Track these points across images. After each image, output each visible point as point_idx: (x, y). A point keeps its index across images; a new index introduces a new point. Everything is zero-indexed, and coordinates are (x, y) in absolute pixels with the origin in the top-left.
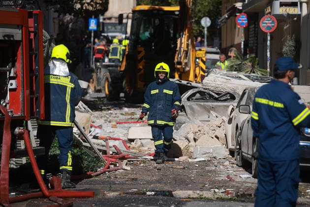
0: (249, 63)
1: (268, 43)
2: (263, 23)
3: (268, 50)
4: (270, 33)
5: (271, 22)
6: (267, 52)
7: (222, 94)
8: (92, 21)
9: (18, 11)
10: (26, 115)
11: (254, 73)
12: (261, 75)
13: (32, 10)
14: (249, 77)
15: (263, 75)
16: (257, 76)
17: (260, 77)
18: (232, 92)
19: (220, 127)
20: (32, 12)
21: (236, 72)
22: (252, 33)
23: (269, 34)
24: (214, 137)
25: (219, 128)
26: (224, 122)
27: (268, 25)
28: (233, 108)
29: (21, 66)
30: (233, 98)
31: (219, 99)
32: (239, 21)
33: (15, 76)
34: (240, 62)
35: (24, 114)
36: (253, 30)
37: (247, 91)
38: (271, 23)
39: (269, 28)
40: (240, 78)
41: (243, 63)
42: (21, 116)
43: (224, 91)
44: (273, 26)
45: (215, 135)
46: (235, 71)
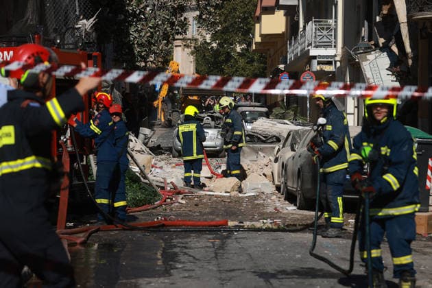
0: (292, 112)
2: (303, 79)
7: (268, 137)
11: (296, 120)
14: (292, 123)
16: (299, 123)
17: (302, 123)
18: (277, 135)
19: (267, 166)
20: (92, 54)
26: (271, 161)
28: (279, 149)
30: (278, 140)
31: (266, 142)
34: (284, 111)
37: (292, 133)
41: (287, 112)
43: (271, 135)
45: (262, 173)
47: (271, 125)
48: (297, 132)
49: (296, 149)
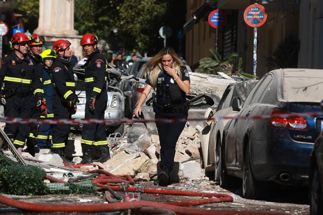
0: (230, 66)
1: (255, 41)
3: (255, 52)
5: (259, 13)
6: (253, 54)
7: (194, 97)
18: (209, 94)
19: (192, 139)
22: (229, 41)
23: (256, 29)
24: (184, 152)
25: (191, 141)
26: (198, 132)
27: (255, 17)
28: (211, 112)
30: (210, 102)
31: (191, 104)
32: (212, 21)
34: (217, 64)
37: (232, 87)
38: (259, 15)
39: (256, 21)
41: (222, 64)
43: (198, 94)
44: (262, 19)
45: (185, 149)
48: (240, 85)
49: (240, 107)
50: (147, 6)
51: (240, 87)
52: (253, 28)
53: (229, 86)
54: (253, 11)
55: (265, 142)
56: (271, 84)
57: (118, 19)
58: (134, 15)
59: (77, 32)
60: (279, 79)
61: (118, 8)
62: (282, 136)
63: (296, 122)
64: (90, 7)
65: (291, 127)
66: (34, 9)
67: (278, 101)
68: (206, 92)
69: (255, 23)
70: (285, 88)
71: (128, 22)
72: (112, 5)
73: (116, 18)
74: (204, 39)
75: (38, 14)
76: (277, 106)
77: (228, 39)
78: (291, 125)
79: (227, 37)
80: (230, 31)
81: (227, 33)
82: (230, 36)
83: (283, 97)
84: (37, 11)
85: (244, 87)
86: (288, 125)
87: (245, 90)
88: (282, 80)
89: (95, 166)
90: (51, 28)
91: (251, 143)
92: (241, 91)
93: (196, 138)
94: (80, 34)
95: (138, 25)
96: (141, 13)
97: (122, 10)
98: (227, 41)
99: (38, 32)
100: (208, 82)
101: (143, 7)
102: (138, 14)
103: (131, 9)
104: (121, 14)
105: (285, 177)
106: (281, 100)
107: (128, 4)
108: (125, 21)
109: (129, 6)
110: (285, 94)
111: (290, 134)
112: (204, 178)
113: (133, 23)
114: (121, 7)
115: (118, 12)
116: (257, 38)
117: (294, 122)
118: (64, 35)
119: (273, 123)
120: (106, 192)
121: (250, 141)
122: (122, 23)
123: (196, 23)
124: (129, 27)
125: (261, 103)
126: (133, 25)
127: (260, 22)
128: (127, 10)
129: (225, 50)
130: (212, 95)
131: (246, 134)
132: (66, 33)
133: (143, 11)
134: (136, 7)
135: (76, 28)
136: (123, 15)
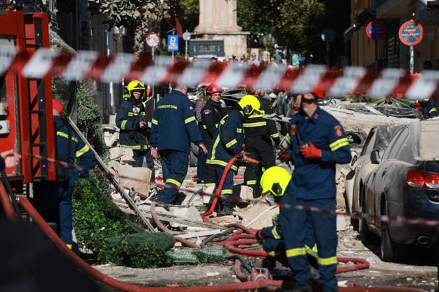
1: (412, 60)
2: (403, 33)
4: (414, 46)
5: (415, 30)
8: (172, 38)
9: (7, 13)
10: (24, 174)
11: (390, 103)
12: (401, 108)
13: (31, 13)
14: (381, 110)
15: (404, 106)
16: (394, 109)
17: (399, 110)
18: (356, 132)
20: (32, 15)
21: (364, 104)
23: (412, 48)
26: (343, 176)
27: (410, 35)
28: (356, 156)
29: (15, 99)
30: (357, 140)
33: (6, 114)
35: (21, 172)
36: (393, 45)
37: (376, 130)
38: (414, 32)
39: (412, 39)
40: (369, 111)
42: (17, 176)
44: (418, 37)
46: (363, 101)
47: (345, 116)
48: (384, 129)
49: (379, 160)
50: (309, 5)
51: (383, 131)
52: (409, 47)
53: (373, 129)
54: (409, 29)
55: (402, 204)
56: (407, 139)
57: (279, 20)
58: (296, 16)
59: (241, 28)
60: (415, 135)
61: (279, 8)
62: (419, 197)
63: (433, 182)
64: (249, 7)
65: (429, 188)
66: (194, 5)
67: (414, 160)
68: (353, 130)
69: (411, 41)
70: (422, 144)
71: (290, 23)
72: (272, 5)
73: (278, 18)
74: (369, 43)
75: (198, 10)
76: (412, 165)
77: (391, 46)
78: (428, 185)
79: (391, 44)
80: (393, 38)
81: (390, 40)
82: (393, 43)
83: (419, 155)
84: (197, 6)
85: (387, 132)
86: (425, 185)
87: (388, 134)
88: (419, 136)
89: (235, 216)
90: (212, 24)
91: (389, 204)
92: (384, 136)
93: (341, 182)
94: (243, 30)
95: (301, 26)
96: (304, 13)
97: (283, 10)
98: (391, 49)
99: (198, 30)
100: (354, 118)
101: (306, 6)
102: (301, 14)
103: (293, 8)
104: (281, 15)
105: (423, 240)
106: (417, 158)
107: (289, 2)
108: (286, 21)
109: (290, 5)
110: (421, 152)
111: (428, 195)
112: (348, 227)
113: (295, 23)
114: (281, 8)
115: (278, 12)
116: (414, 57)
117: (431, 182)
118: (227, 31)
119: (410, 183)
120: (237, 260)
121: (386, 202)
122: (283, 24)
123: (355, 31)
124: (292, 27)
125: (398, 159)
126: (295, 26)
127: (416, 40)
128: (288, 10)
129: (389, 57)
130: (359, 133)
131: (383, 193)
132: (228, 29)
133: (306, 10)
134: (298, 7)
135: (239, 24)
136: (285, 15)
